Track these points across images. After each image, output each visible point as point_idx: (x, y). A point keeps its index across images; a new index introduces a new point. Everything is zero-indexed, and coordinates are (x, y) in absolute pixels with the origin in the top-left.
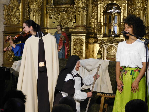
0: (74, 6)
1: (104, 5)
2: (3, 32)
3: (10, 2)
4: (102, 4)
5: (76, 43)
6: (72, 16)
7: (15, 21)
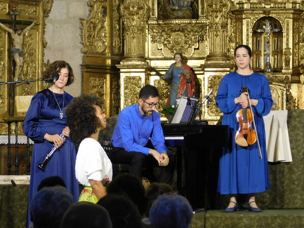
0: (198, 22)
1: (254, 20)
2: (81, 65)
3: (91, 15)
4: (250, 18)
5: (213, 83)
6: (193, 38)
7: (100, 47)
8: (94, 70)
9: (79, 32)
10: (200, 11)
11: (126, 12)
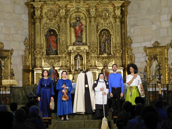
0: (58, 56)
2: (22, 70)
3: (25, 54)
4: (73, 55)
6: (56, 61)
7: (28, 64)
8: (26, 71)
9: (21, 60)
10: (58, 52)
11: (36, 53)
